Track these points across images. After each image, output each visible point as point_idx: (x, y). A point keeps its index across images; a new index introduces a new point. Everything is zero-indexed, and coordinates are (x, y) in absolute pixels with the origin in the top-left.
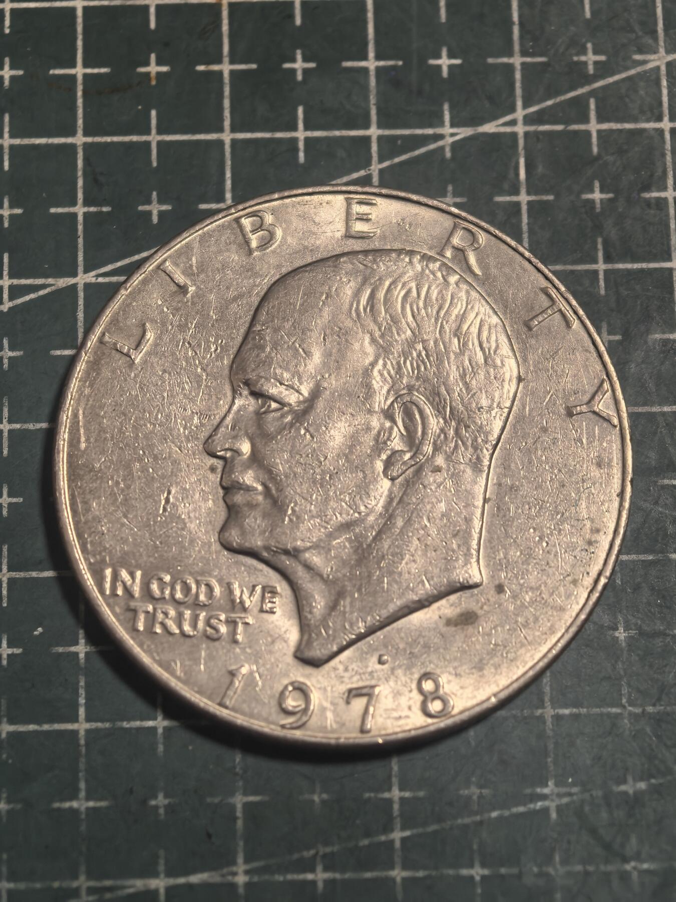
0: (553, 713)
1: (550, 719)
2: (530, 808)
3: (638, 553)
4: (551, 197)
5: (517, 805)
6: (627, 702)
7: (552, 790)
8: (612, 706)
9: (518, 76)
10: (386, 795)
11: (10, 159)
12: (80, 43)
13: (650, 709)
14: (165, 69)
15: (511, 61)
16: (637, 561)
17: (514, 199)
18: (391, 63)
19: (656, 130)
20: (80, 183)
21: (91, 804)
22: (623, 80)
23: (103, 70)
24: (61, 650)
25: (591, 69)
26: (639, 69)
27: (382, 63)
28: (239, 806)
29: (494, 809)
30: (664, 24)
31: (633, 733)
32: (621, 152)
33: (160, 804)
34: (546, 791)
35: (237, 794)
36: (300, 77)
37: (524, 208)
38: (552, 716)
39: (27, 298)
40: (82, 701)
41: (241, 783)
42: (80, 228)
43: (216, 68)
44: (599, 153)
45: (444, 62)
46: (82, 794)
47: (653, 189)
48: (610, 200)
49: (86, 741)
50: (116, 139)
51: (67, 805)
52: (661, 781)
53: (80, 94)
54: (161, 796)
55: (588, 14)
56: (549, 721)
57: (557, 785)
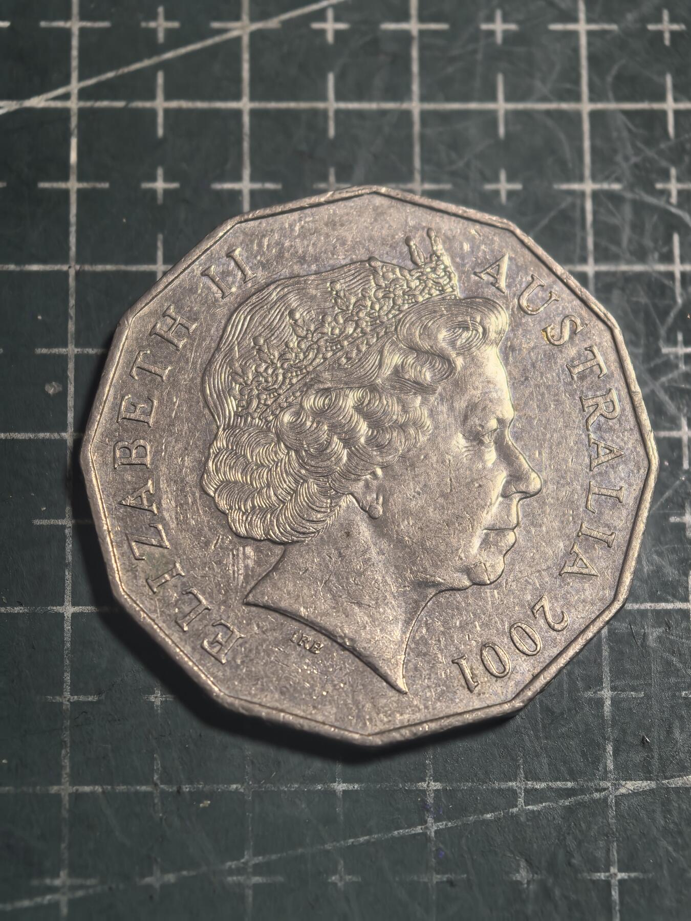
0: (71, 791)
1: (67, 798)
2: (36, 902)
4: (106, 185)
5: (22, 899)
6: (161, 779)
7: (64, 882)
8: (142, 783)
9: (75, 42)
13: (186, 788)
15: (68, 25)
17: (62, 185)
19: (233, 110)
25: (161, 36)
26: (217, 39)
32: (190, 135)
34: (57, 882)
37: (73, 198)
38: (70, 795)
44: (165, 136)
47: (226, 179)
48: (174, 190)
52: (193, 873)
56: (66, 800)
57: (70, 875)
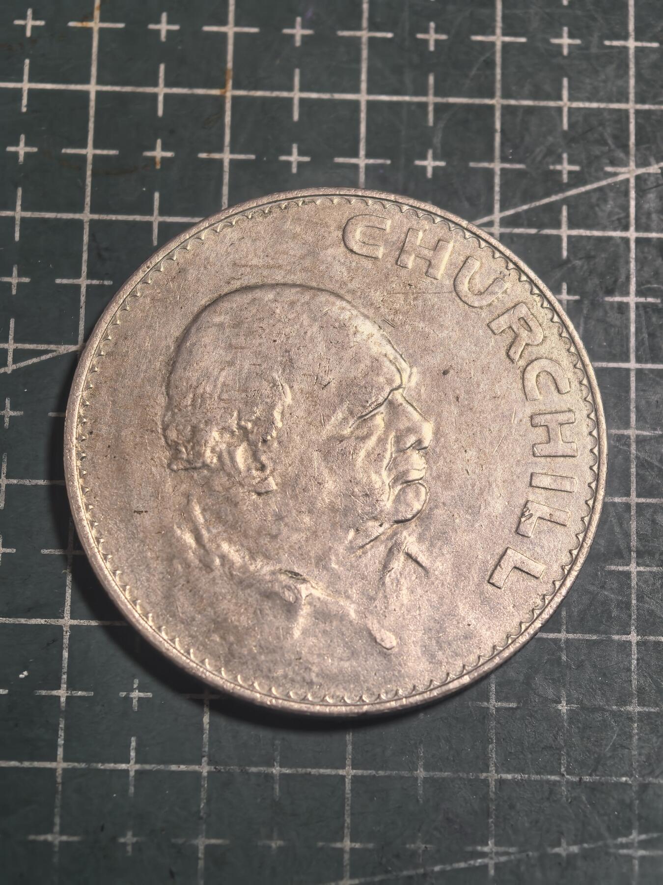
0: (497, 778)
1: (494, 783)
2: (470, 864)
3: (583, 632)
5: (459, 861)
6: (565, 770)
7: (491, 849)
8: (552, 773)
9: (497, 180)
10: (338, 845)
11: (20, 231)
12: (91, 125)
13: (587, 779)
14: (169, 154)
15: (491, 166)
16: (582, 640)
18: (379, 161)
19: (622, 238)
20: (85, 256)
21: (64, 838)
22: (595, 190)
23: (113, 152)
24: (44, 693)
25: (565, 178)
26: (610, 180)
27: (371, 161)
28: (201, 848)
29: (436, 864)
30: (636, 139)
31: (570, 800)
32: (589, 257)
33: (129, 842)
34: (486, 849)
35: (200, 836)
36: (294, 170)
38: (496, 780)
39: (30, 362)
40: (61, 741)
41: (204, 827)
42: (83, 299)
43: (216, 156)
44: (568, 256)
45: (429, 164)
46: (57, 828)
47: (617, 293)
48: (576, 301)
49: (63, 778)
50: (121, 217)
51: (42, 838)
52: (592, 846)
53: (89, 173)
54: (130, 834)
55: (565, 126)
56: (493, 784)
57: (497, 844)
